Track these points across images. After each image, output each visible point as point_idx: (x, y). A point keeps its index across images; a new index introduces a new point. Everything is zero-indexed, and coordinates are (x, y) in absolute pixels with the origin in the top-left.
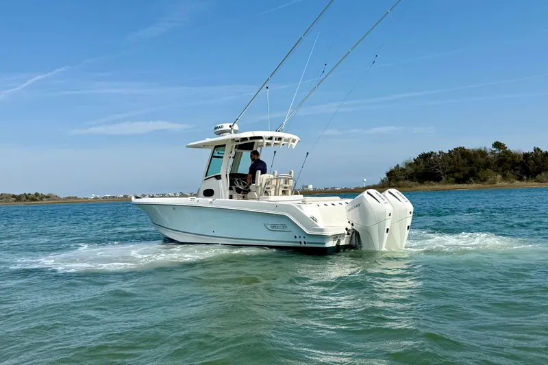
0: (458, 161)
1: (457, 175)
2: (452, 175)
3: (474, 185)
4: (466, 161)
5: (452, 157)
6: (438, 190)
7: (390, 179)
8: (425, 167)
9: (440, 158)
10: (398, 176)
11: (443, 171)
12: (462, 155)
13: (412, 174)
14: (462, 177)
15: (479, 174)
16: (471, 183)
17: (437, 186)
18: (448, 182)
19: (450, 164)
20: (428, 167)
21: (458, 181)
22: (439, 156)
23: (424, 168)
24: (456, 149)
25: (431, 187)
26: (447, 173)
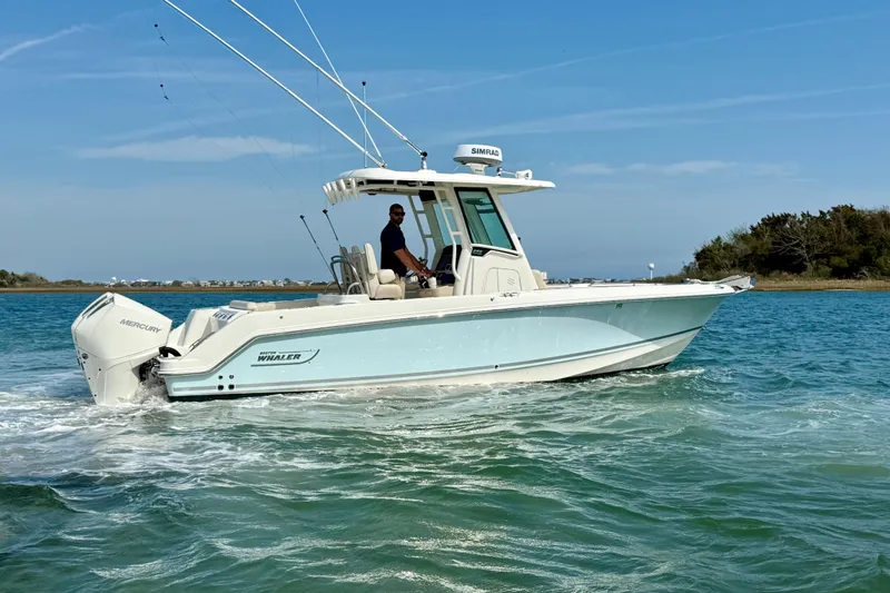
0: (838, 232)
1: (836, 260)
2: (825, 260)
3: (870, 282)
4: (854, 234)
5: (826, 223)
6: (797, 290)
7: (702, 267)
8: (773, 243)
9: (804, 225)
10: (718, 259)
11: (808, 253)
12: (847, 222)
13: (746, 256)
14: (846, 265)
15: (881, 260)
16: (863, 277)
17: (795, 282)
18: (818, 274)
19: (822, 238)
20: (780, 244)
21: (838, 273)
22: (802, 222)
23: (771, 246)
24: (836, 210)
25: (782, 284)
26: (817, 257)
